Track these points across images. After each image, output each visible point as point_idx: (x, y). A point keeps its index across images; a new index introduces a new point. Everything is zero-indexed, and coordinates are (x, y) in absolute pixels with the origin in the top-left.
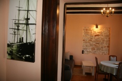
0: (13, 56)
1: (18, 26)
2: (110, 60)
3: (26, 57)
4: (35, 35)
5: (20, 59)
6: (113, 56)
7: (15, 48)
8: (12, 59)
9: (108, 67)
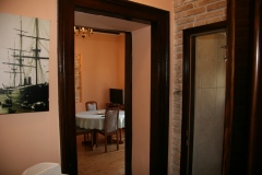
0: (12, 108)
1: (21, 61)
2: (87, 109)
3: (36, 106)
4: (49, 74)
5: (27, 110)
6: (92, 103)
7: (15, 94)
8: (11, 112)
9: (90, 120)
